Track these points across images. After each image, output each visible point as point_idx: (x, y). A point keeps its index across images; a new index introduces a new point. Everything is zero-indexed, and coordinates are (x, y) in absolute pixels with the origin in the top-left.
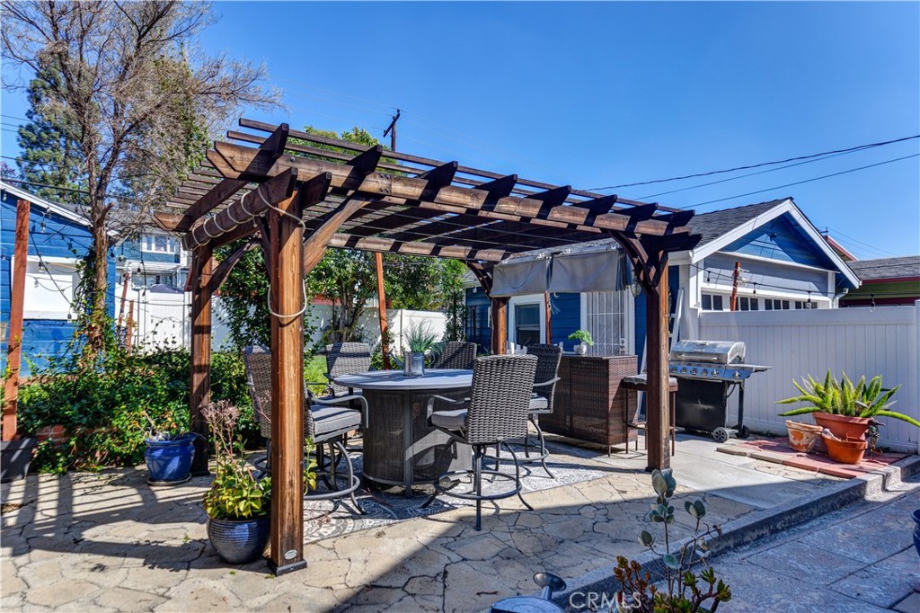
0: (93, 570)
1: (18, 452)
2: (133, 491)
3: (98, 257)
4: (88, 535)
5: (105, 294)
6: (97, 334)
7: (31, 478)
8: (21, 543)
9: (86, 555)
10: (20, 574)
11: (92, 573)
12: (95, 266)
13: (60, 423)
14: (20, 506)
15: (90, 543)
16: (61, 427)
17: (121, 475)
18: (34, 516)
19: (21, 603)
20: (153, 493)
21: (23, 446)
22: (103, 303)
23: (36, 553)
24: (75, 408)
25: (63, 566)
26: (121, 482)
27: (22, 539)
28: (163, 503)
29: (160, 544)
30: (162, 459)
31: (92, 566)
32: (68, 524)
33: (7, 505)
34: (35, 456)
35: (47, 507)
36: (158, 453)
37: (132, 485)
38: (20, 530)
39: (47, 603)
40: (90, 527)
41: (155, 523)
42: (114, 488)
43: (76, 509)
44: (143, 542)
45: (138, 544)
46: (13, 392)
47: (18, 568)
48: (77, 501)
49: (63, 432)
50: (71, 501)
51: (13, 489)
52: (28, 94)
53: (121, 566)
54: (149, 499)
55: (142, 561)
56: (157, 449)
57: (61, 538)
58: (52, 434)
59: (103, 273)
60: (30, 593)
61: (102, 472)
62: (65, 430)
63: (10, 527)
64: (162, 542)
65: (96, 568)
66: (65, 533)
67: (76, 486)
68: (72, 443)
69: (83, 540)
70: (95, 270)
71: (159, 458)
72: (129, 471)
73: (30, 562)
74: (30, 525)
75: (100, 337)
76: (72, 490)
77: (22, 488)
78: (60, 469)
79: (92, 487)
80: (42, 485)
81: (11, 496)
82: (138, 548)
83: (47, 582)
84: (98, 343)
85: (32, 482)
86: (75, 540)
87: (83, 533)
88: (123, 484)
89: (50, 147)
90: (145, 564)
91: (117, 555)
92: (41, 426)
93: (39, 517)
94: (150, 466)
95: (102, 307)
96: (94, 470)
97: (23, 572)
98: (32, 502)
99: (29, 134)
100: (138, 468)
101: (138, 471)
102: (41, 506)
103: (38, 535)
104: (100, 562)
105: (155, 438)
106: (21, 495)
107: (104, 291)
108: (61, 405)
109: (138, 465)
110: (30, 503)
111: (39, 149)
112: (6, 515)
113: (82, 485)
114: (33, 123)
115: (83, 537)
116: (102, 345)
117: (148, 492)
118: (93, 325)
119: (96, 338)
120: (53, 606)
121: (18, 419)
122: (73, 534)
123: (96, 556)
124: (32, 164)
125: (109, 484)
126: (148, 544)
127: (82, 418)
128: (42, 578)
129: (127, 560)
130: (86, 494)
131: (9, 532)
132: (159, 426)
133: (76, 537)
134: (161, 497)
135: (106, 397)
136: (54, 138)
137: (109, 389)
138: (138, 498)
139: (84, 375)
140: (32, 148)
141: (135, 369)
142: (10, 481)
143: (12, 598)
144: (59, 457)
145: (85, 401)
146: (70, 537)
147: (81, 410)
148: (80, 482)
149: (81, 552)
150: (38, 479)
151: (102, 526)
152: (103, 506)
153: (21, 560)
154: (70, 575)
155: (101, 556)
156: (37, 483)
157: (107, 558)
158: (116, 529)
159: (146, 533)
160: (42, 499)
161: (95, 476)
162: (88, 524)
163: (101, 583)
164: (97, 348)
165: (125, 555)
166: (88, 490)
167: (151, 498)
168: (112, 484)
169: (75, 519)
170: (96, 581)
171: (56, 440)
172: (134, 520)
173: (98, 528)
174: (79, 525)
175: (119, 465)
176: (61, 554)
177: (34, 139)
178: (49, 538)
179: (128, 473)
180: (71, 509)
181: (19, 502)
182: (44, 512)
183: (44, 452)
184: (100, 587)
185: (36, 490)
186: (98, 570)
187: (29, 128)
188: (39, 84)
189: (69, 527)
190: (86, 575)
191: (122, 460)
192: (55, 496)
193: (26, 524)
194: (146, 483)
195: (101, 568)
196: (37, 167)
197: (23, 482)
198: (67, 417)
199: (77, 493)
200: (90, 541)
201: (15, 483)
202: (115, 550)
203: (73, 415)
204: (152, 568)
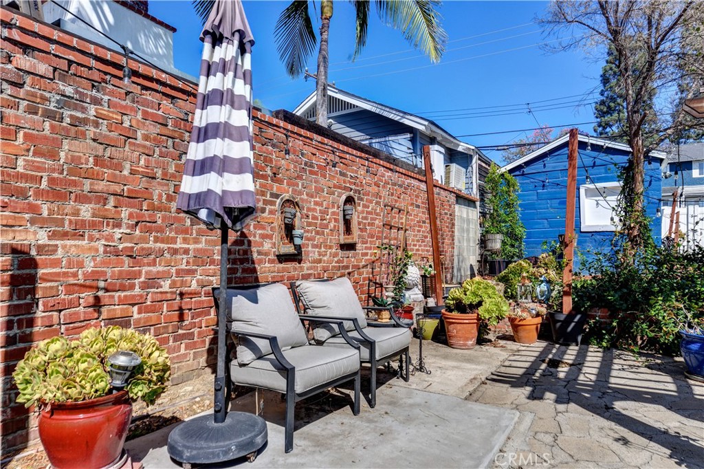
0: (617, 440)
1: (573, 324)
2: (669, 379)
3: (635, 164)
4: (619, 405)
5: (642, 197)
6: (636, 233)
7: (583, 346)
8: (564, 394)
9: (613, 424)
10: (558, 418)
11: (615, 443)
12: (633, 173)
13: (604, 307)
14: (571, 365)
15: (619, 413)
16: (606, 310)
17: (659, 361)
18: (578, 376)
19: (552, 443)
20: (689, 386)
21: (576, 320)
22: (640, 205)
23: (572, 406)
24: (617, 296)
25: (592, 426)
26: (657, 367)
27: (565, 391)
28: (700, 399)
29: (691, 442)
30: (698, 354)
31: (617, 436)
32: (603, 390)
33: (563, 362)
34: (587, 330)
35: (589, 372)
36: (695, 347)
37: (668, 372)
38: (565, 383)
39: (572, 453)
40: (622, 399)
41: (688, 417)
42: (649, 371)
43: (612, 380)
44: (672, 432)
45: (666, 433)
46: (568, 277)
47: (557, 413)
48: (614, 373)
49: (608, 314)
50: (609, 372)
51: (569, 352)
52: (601, 78)
53: (645, 448)
54: (686, 391)
55: (669, 452)
56: (693, 342)
57: (595, 400)
58: (599, 314)
59: (640, 178)
60: (560, 438)
61: (641, 354)
62: (609, 313)
63: (559, 378)
64: (694, 440)
65: (620, 439)
66: (599, 397)
67: (616, 361)
68: (615, 324)
69: (613, 408)
70: (633, 178)
71: (696, 352)
72: (667, 360)
73: (567, 412)
74: (574, 382)
75: (639, 235)
76: (612, 363)
77: (575, 353)
78: (604, 344)
79: (630, 366)
80: (589, 354)
81: (566, 357)
82: (665, 436)
83: (576, 434)
84: (637, 241)
85: (583, 349)
86: (606, 406)
87: (614, 403)
88: (659, 370)
89: (617, 112)
90: (671, 457)
91: (642, 434)
92: (591, 307)
93: (581, 377)
94: (687, 358)
95: (640, 209)
96: (633, 351)
97: (560, 418)
98: (580, 364)
99: (602, 107)
100: (677, 359)
101: (676, 362)
102: (585, 370)
103: (578, 392)
104: (626, 436)
105: (692, 331)
106: (573, 357)
107: (641, 194)
108: (605, 291)
109: (676, 356)
110: (578, 365)
111: (609, 116)
112: (559, 369)
113: (622, 362)
114: (605, 98)
115: (614, 406)
116: (640, 242)
117: (684, 383)
118: (632, 225)
119: (635, 237)
120: (575, 458)
121: (573, 299)
122: (606, 400)
123: (622, 428)
124: (604, 128)
125: (646, 366)
126: (678, 436)
127: (623, 304)
128: (572, 429)
129: (652, 444)
130: (623, 369)
131: (558, 382)
132: (696, 320)
133: (608, 404)
134: (697, 393)
135: (643, 288)
136: (619, 104)
137: (647, 283)
138: (672, 387)
139: (625, 268)
140: (604, 117)
141: (673, 266)
142: (569, 345)
143: (547, 436)
144: (605, 334)
145: (625, 291)
146: (602, 402)
147: (621, 297)
148: (620, 358)
149: (608, 419)
150: (588, 348)
151: (633, 403)
152: (636, 385)
153: (561, 407)
154: (596, 435)
155: (626, 430)
156: (587, 351)
157: (632, 433)
158: (645, 409)
159: (677, 424)
160: (587, 364)
161: (635, 357)
162: (619, 396)
163: (622, 456)
164: (636, 245)
165: (651, 439)
166: (625, 367)
167: (688, 390)
168: (648, 367)
169: (609, 388)
170: (618, 452)
171: (602, 320)
172: (665, 406)
173: (628, 402)
174: (612, 394)
175: (657, 352)
176: (592, 414)
177: (605, 110)
178: (585, 397)
179: (666, 361)
180: (608, 378)
181: (570, 362)
182: (586, 375)
183: (593, 328)
184: (621, 460)
185: (585, 356)
186: (621, 442)
187: (603, 103)
188: (608, 68)
189: (604, 393)
190: (609, 442)
191: (661, 348)
192: (597, 365)
193: (571, 380)
194: (684, 374)
195: (625, 442)
196: (608, 129)
197: (577, 348)
198: (609, 302)
199: (615, 367)
200: (619, 412)
201: (571, 347)
202: (641, 429)
203: (615, 300)
204: (679, 464)
